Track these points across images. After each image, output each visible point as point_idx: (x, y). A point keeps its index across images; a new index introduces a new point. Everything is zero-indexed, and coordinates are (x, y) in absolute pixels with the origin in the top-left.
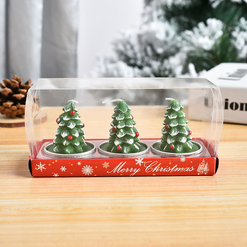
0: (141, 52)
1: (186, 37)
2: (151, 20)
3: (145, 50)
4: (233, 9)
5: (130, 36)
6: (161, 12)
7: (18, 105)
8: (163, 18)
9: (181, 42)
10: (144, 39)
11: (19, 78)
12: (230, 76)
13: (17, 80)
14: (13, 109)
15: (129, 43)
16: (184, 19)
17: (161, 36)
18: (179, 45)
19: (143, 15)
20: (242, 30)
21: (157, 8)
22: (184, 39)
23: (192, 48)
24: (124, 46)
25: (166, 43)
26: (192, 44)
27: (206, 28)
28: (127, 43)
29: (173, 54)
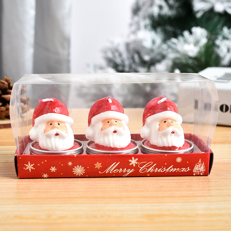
0: (128, 58)
1: (172, 45)
2: (139, 29)
3: (133, 58)
4: (216, 19)
5: (119, 45)
6: (148, 22)
7: (6, 106)
8: (149, 27)
9: (167, 50)
10: (132, 47)
11: (8, 78)
12: (218, 79)
13: (7, 81)
14: (2, 110)
15: (117, 50)
16: (169, 28)
17: (148, 44)
18: (165, 52)
19: (131, 25)
20: (225, 38)
21: (144, 18)
22: (169, 47)
23: (178, 55)
24: (113, 53)
25: (152, 50)
26: (177, 51)
27: (191, 36)
28: (115, 50)
29: (159, 61)
